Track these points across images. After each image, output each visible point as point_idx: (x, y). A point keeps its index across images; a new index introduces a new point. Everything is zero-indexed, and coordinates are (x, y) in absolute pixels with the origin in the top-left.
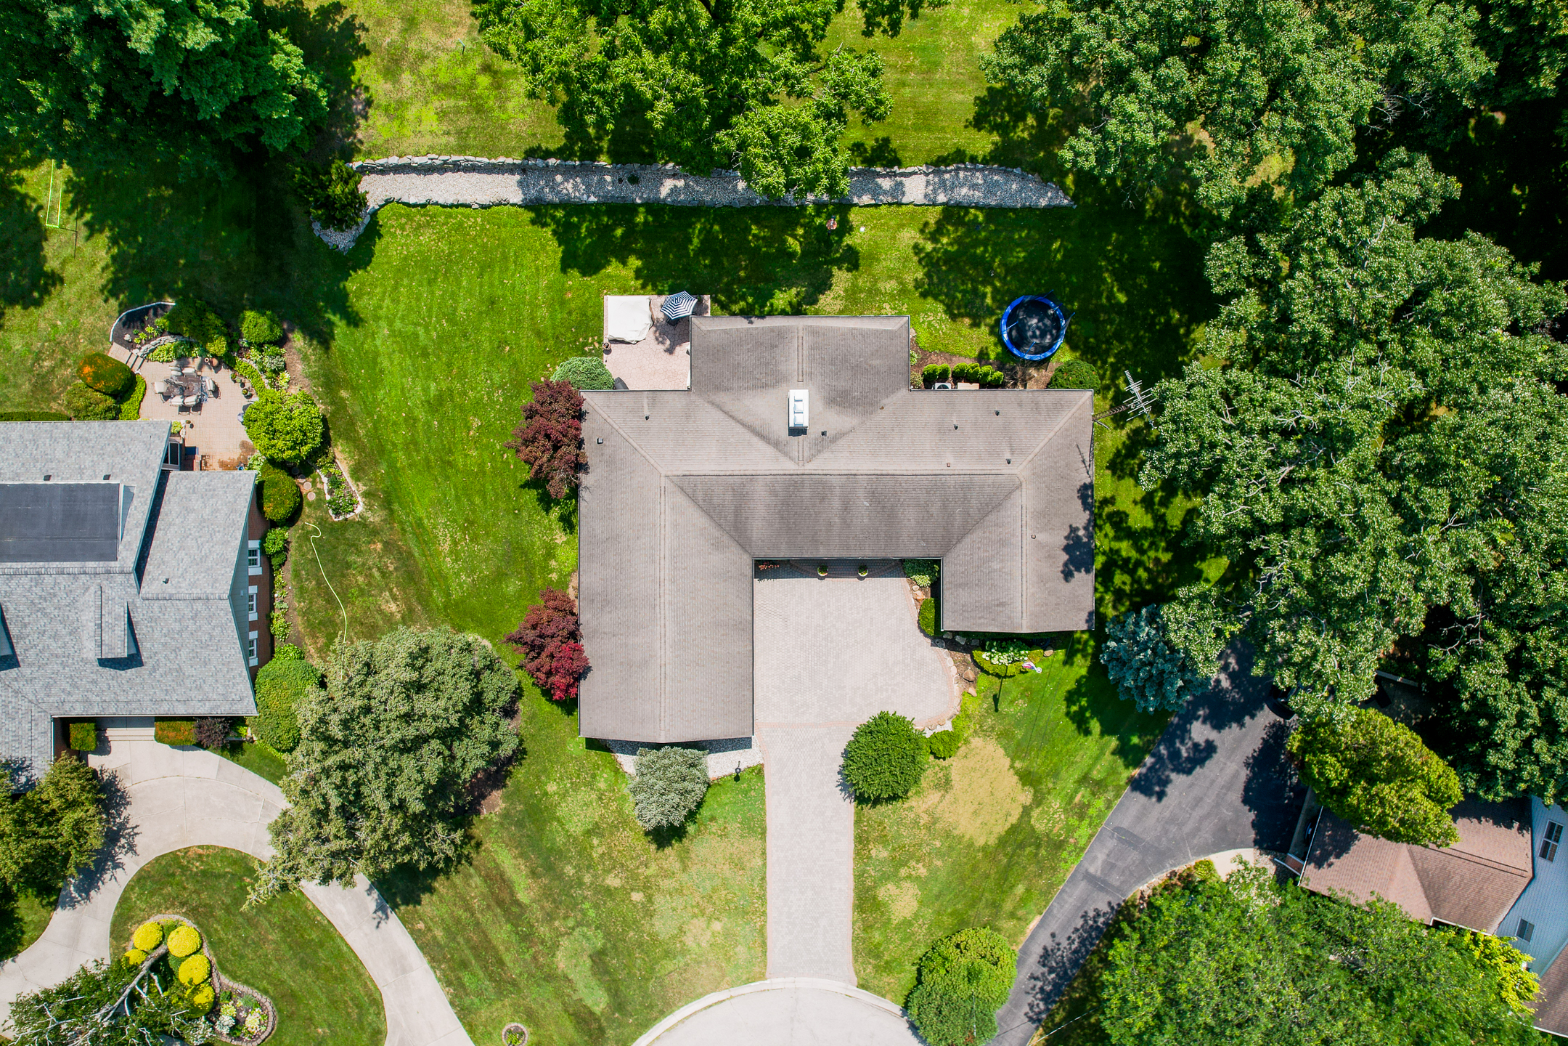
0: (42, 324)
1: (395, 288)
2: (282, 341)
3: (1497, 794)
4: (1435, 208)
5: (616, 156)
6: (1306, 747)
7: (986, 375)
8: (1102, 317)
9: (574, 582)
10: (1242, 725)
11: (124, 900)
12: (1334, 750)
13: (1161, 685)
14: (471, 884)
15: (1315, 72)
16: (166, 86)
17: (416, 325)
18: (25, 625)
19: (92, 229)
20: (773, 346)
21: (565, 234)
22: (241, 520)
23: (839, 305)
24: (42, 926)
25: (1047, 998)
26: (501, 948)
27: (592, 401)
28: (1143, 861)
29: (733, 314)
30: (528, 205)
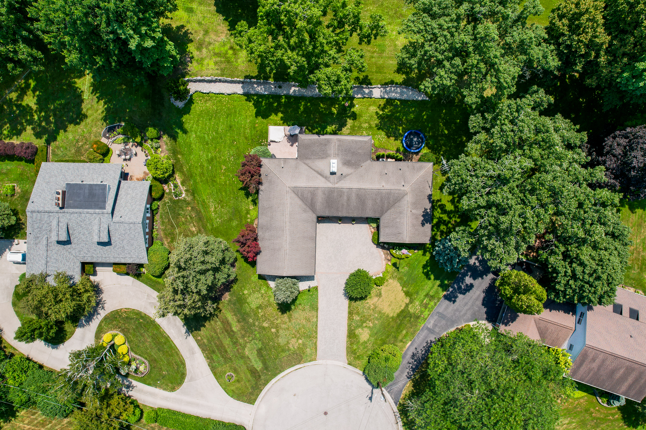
0: (79, 130)
1: (198, 121)
2: (159, 138)
3: (560, 300)
4: (546, 106)
5: (276, 79)
6: (501, 284)
7: (397, 156)
8: (440, 138)
9: (256, 222)
10: (482, 278)
11: (100, 325)
12: (509, 285)
13: (452, 261)
14: (216, 324)
15: (500, 64)
16: (136, 58)
17: (204, 134)
18: (74, 230)
19: (99, 99)
20: (326, 145)
21: (257, 105)
22: (146, 198)
23: (348, 131)
24: (72, 333)
25: (413, 370)
26: (226, 346)
27: (265, 161)
28: (446, 324)
29: (314, 134)
30: (244, 94)
